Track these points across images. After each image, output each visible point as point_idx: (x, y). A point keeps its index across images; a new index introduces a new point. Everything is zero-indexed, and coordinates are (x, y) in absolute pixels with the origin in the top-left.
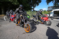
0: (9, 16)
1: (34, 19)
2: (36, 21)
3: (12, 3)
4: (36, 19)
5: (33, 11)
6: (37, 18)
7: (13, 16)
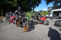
0: (8, 18)
1: (33, 20)
2: (35, 21)
3: (11, 4)
5: (33, 12)
7: (13, 18)
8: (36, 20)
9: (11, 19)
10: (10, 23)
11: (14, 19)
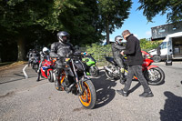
2: (116, 71)
4: (116, 65)
5: (107, 43)
6: (120, 62)
7: (48, 63)
8: (122, 70)
9: (44, 69)
10: (39, 80)
11: (52, 68)
